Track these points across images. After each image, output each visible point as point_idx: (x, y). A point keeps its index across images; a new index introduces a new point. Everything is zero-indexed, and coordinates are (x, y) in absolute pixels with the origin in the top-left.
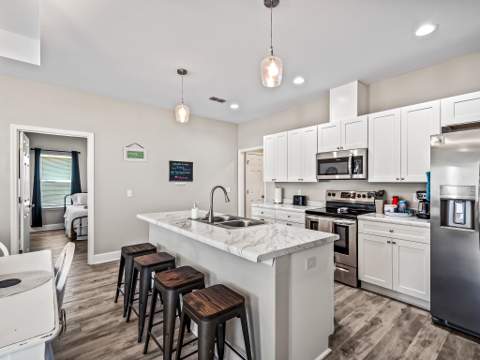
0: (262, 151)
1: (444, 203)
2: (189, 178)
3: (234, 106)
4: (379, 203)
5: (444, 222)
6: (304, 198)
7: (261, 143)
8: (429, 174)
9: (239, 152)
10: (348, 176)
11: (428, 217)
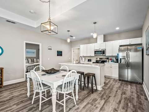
0: (79, 49)
1: (121, 59)
2: (61, 55)
3: (74, 38)
4: (108, 60)
5: (121, 62)
6: (91, 60)
7: (80, 47)
8: (118, 54)
9: (72, 49)
10: (102, 55)
11: (118, 62)
